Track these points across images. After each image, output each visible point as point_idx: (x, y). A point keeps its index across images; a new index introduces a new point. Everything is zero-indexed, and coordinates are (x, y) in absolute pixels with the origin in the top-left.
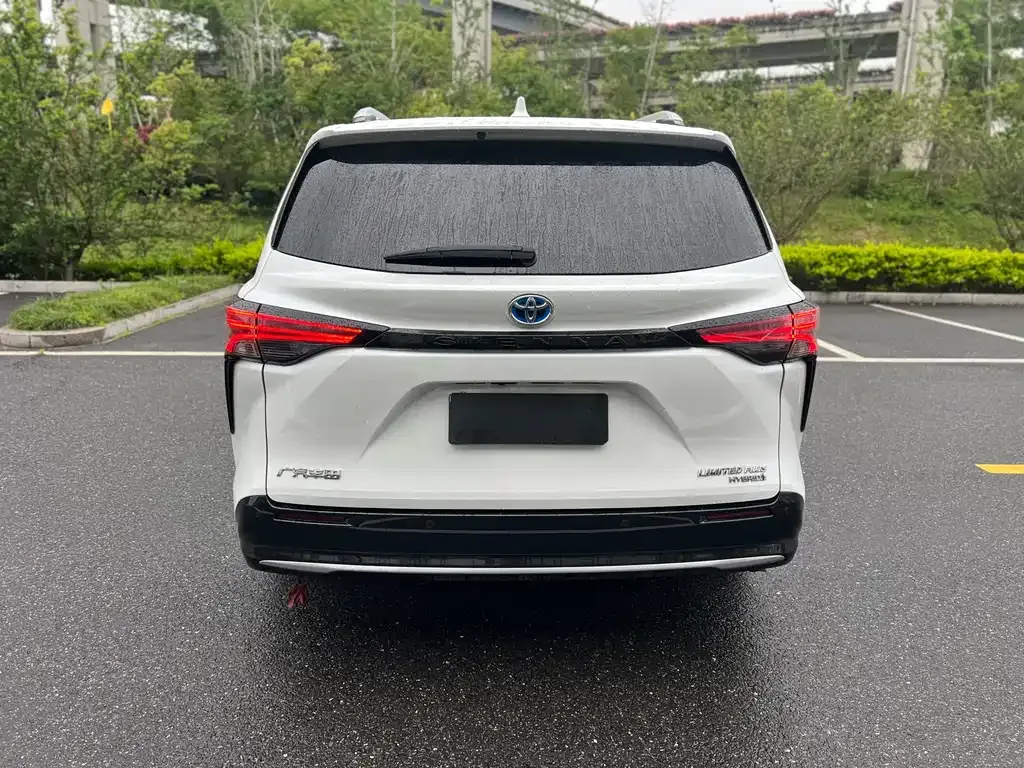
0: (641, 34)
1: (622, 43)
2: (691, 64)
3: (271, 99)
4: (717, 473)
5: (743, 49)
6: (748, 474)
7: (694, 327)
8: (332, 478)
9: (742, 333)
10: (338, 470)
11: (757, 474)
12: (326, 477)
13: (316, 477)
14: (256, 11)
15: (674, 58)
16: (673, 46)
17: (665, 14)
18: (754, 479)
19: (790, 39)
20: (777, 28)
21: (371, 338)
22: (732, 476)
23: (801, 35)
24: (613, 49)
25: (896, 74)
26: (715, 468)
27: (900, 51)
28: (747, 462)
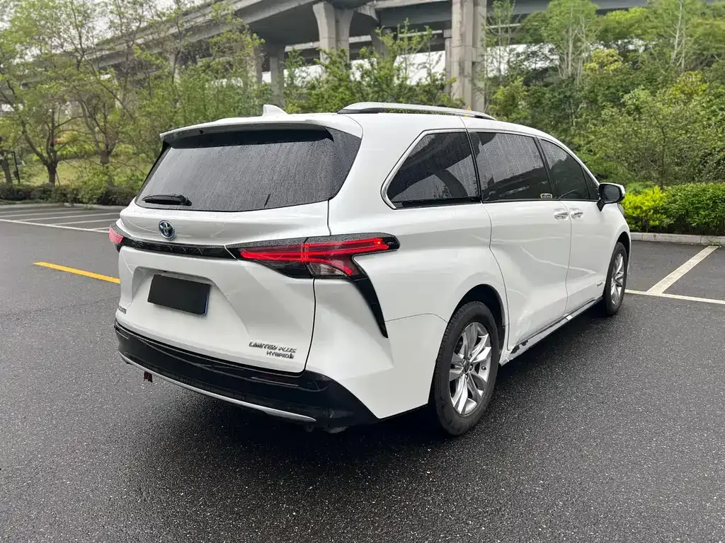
3: (562, 96)
4: (260, 346)
6: (281, 352)
7: (237, 247)
9: (264, 253)
11: (286, 353)
14: (571, 34)
18: (284, 356)
22: (269, 351)
26: (259, 342)
28: (281, 343)
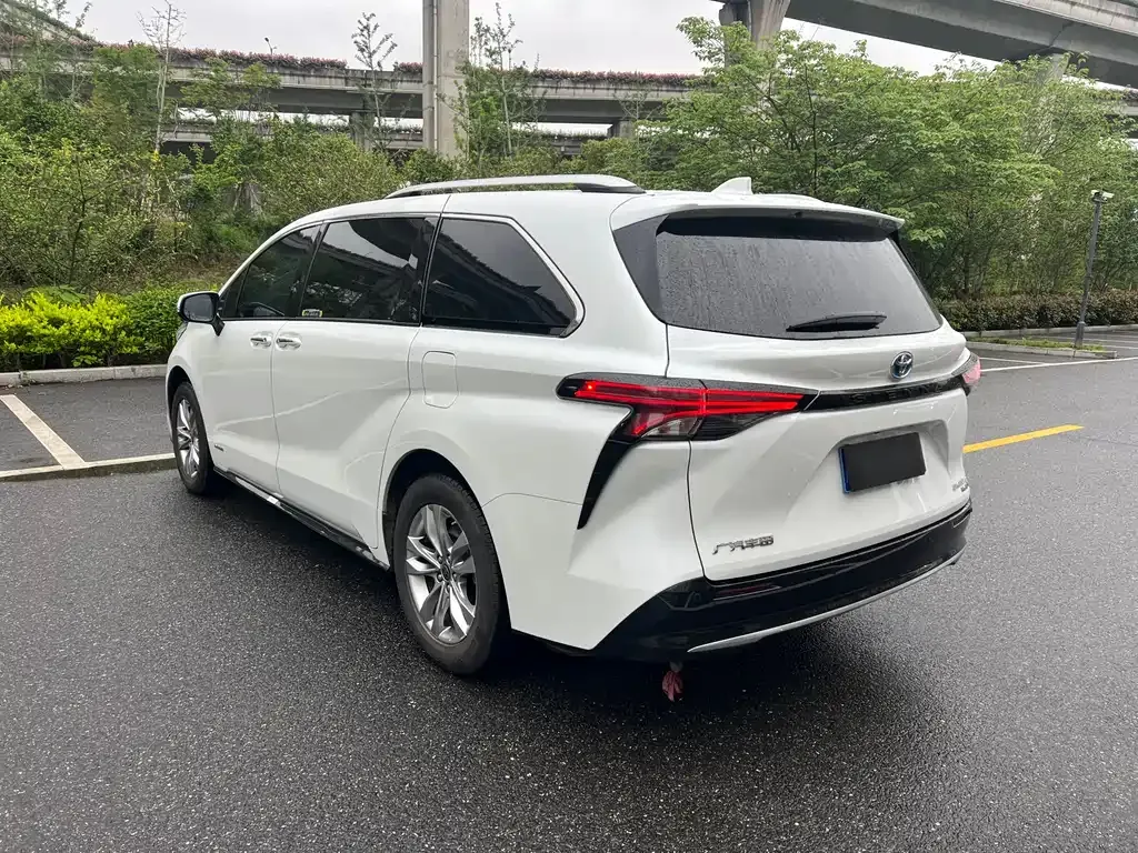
0: (138, 55)
1: (117, 63)
2: (206, 98)
5: (266, 90)
8: (767, 544)
10: (769, 535)
12: (761, 544)
13: (752, 546)
15: (183, 89)
16: (181, 75)
17: (173, 37)
19: (302, 85)
20: (287, 72)
21: (806, 402)
23: (313, 82)
24: (103, 68)
25: (426, 135)
27: (425, 113)
